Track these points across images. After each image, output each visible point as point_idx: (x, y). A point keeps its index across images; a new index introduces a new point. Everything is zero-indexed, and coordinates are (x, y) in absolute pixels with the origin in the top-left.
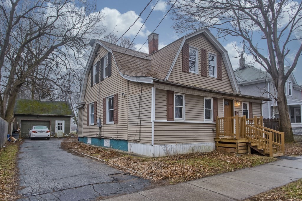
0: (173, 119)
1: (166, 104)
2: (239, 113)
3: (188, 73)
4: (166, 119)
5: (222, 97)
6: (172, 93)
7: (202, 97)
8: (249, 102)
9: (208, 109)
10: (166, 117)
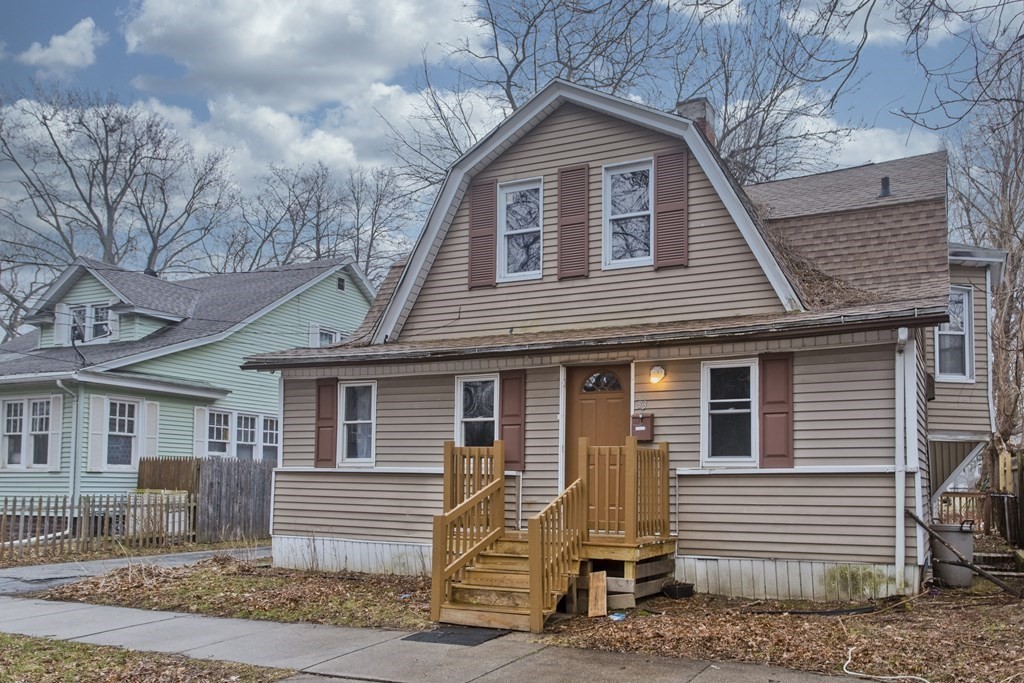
0: (331, 461)
1: (313, 421)
2: (658, 422)
3: (494, 286)
4: (313, 463)
5: (556, 359)
6: (333, 383)
7: (449, 379)
8: (760, 356)
9: (480, 419)
10: (313, 456)
